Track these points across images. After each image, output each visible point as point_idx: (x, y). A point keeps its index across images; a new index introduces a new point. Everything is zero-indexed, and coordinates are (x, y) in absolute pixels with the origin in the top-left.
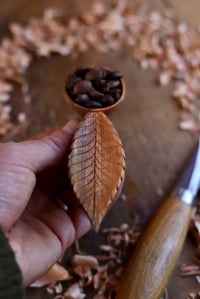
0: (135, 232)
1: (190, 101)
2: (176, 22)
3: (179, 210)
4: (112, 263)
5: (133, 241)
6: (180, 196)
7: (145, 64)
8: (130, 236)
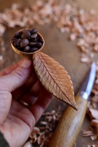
0: (59, 114)
1: (86, 48)
2: (78, 9)
3: (81, 102)
4: (47, 131)
5: (58, 119)
6: (81, 95)
7: (63, 30)
8: (56, 117)
